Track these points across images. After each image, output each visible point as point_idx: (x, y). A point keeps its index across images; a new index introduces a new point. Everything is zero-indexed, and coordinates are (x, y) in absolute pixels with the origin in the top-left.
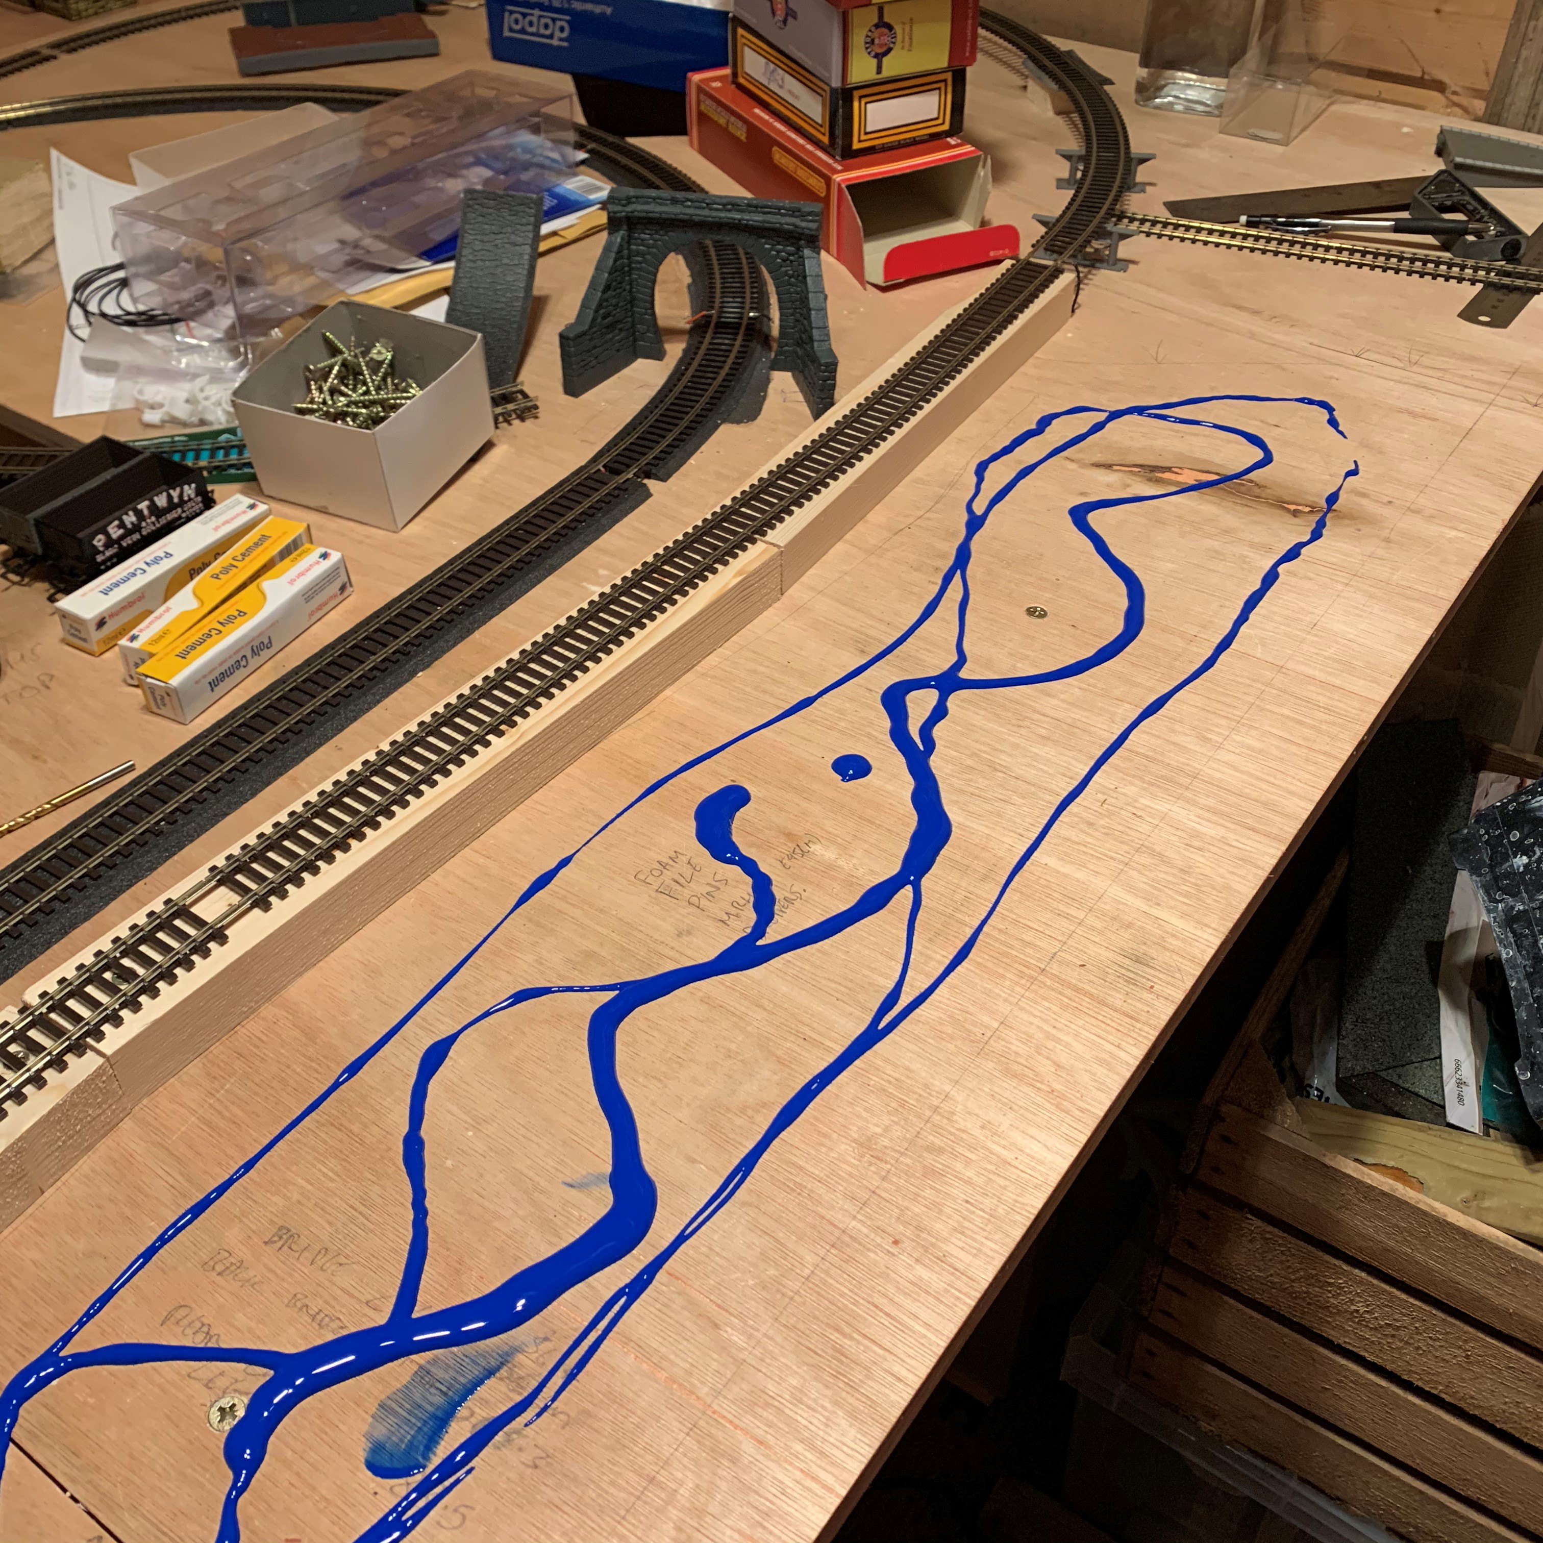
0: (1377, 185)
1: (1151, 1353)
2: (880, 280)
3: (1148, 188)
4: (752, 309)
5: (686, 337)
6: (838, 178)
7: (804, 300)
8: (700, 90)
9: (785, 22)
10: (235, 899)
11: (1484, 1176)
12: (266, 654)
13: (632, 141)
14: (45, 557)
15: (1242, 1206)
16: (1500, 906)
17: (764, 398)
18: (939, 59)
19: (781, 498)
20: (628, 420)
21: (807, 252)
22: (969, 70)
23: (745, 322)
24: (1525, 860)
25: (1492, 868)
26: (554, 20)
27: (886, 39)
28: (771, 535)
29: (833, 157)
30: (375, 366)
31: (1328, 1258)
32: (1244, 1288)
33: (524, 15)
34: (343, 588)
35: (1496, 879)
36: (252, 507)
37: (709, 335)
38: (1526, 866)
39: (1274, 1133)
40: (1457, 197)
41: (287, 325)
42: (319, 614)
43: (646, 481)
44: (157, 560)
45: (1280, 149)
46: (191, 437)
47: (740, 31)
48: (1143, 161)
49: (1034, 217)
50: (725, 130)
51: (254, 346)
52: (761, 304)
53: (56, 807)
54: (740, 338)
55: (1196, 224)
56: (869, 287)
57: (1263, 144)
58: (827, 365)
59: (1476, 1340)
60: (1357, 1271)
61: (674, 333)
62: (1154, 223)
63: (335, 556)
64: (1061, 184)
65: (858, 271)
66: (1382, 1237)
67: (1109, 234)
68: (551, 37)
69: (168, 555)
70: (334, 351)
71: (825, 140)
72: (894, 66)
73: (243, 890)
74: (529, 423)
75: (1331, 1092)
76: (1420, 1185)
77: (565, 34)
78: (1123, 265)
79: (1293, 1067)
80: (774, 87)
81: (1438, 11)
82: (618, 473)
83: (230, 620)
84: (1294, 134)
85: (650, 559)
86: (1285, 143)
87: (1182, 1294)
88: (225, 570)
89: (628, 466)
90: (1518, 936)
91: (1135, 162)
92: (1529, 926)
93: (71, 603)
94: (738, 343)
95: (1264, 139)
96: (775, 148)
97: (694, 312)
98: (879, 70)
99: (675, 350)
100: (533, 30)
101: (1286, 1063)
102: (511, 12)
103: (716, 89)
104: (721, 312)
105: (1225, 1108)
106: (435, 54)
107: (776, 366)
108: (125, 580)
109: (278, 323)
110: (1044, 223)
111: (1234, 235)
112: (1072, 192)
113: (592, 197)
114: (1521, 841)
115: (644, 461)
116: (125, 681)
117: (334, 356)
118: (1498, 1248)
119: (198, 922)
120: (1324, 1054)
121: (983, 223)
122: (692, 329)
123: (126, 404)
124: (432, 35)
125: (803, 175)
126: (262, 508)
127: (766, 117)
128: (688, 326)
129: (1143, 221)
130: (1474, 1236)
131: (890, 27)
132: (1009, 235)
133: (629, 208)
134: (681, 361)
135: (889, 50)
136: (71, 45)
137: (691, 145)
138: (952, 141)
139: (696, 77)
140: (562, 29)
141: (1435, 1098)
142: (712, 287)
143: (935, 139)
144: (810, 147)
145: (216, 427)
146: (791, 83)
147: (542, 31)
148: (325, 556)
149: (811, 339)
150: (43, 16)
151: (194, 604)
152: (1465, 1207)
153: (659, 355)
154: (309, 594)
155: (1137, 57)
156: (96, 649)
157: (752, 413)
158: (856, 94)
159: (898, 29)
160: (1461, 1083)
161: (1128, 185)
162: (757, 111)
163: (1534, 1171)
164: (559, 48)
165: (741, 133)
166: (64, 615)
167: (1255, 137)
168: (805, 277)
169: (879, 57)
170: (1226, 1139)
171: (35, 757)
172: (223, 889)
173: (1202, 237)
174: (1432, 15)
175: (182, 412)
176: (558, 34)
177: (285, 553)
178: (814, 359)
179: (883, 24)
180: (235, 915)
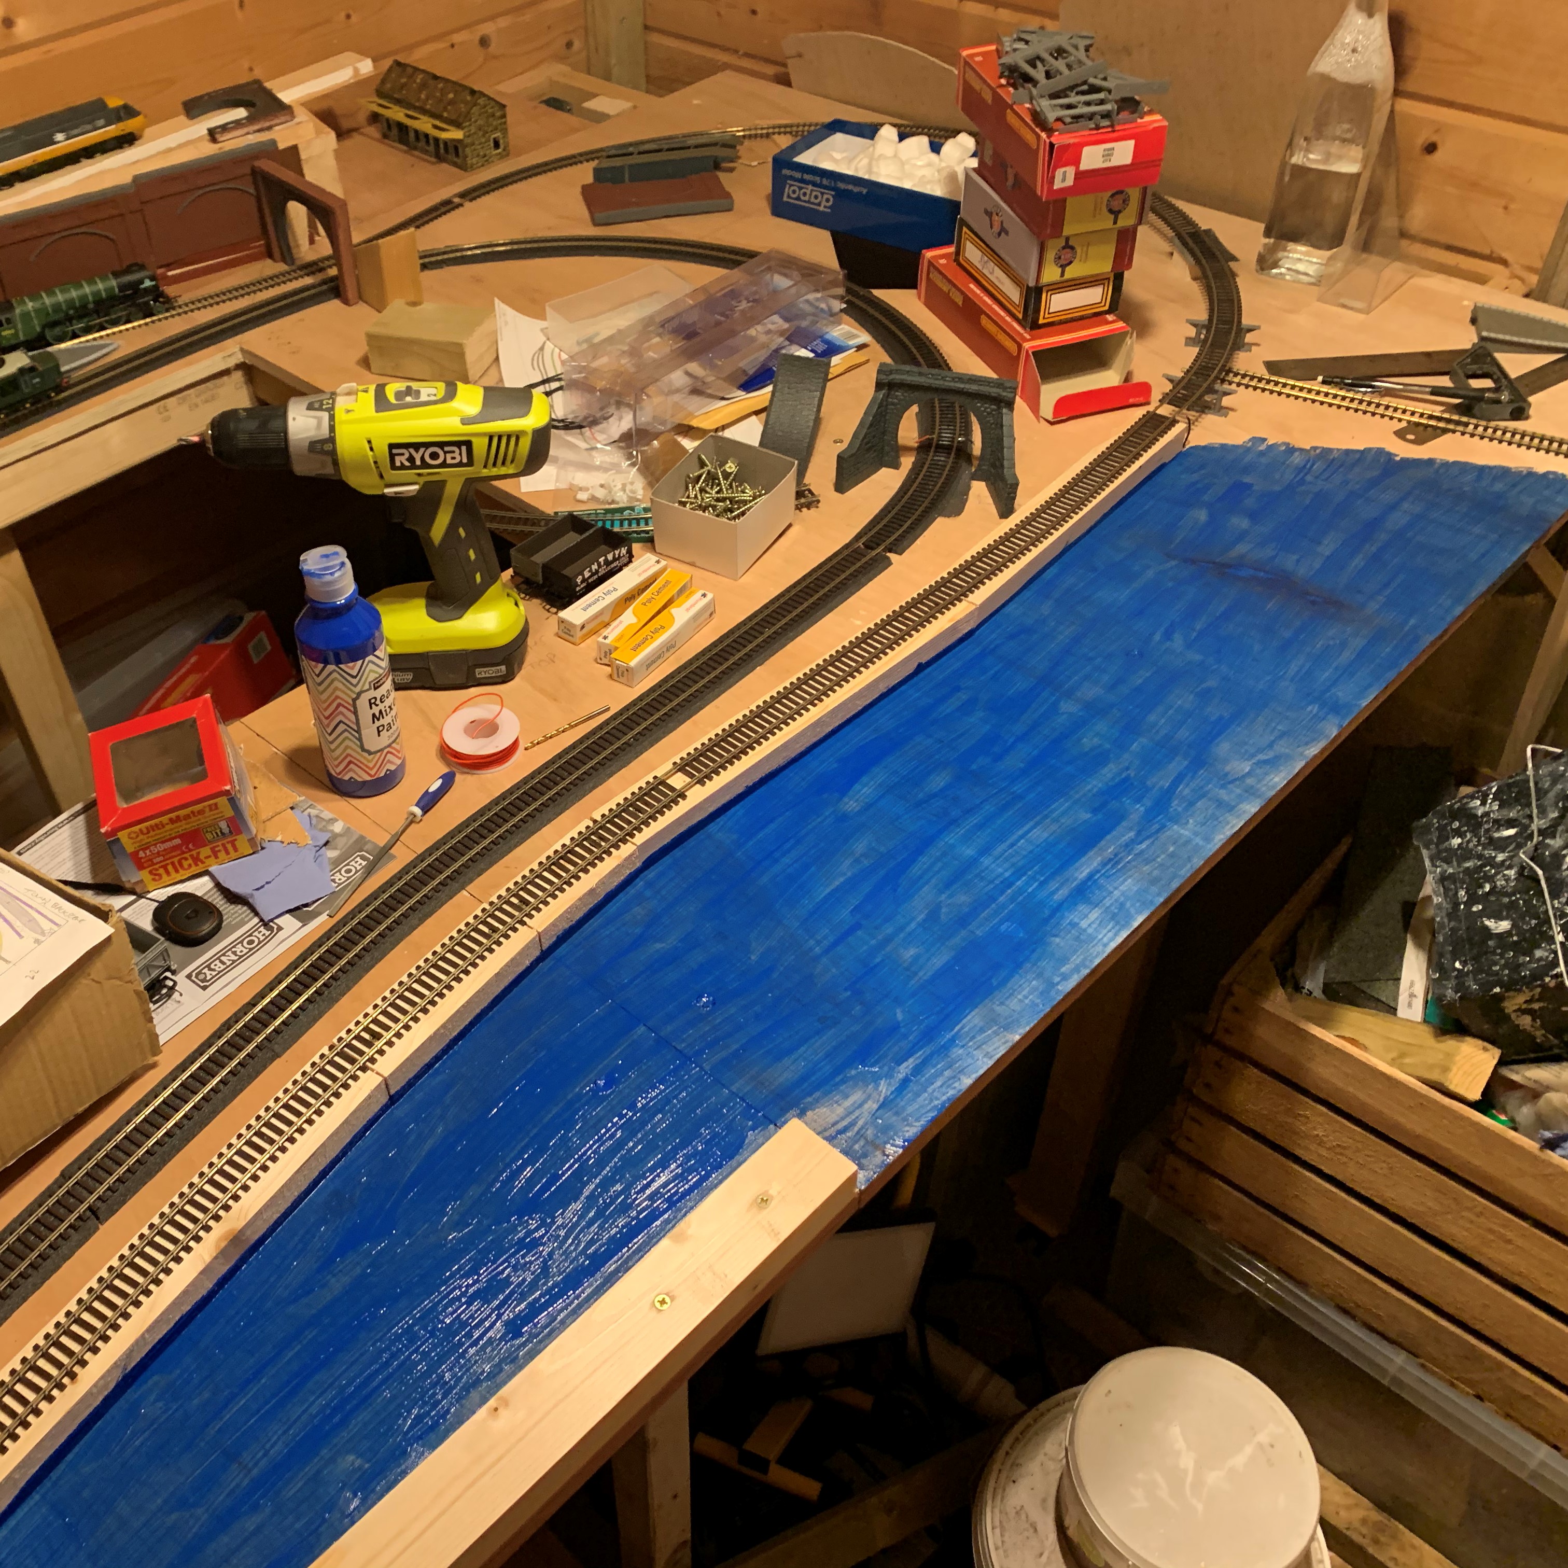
0: (1428, 355)
1: (1176, 1170)
2: (1050, 417)
3: (1254, 348)
4: (960, 436)
5: (915, 453)
6: (1026, 345)
7: (1000, 440)
8: (930, 264)
9: (999, 234)
10: (688, 780)
11: (1408, 1044)
12: (672, 651)
13: (877, 293)
14: (543, 586)
15: (1242, 1057)
16: (1439, 870)
17: (966, 500)
18: (1105, 267)
19: (979, 574)
20: (877, 511)
21: (1004, 410)
22: (1126, 274)
23: (955, 444)
24: (1459, 840)
25: (1437, 845)
26: (822, 194)
27: (1069, 256)
28: (971, 597)
29: (1024, 327)
30: (726, 475)
31: (1302, 1097)
32: (1243, 1119)
33: (800, 188)
34: (711, 615)
35: (1440, 852)
36: (658, 562)
37: (931, 454)
38: (1459, 845)
39: (1268, 1006)
40: (1487, 368)
41: (661, 438)
42: (699, 628)
43: (888, 554)
44: (609, 592)
45: (1362, 317)
46: (607, 511)
47: (965, 229)
48: (1250, 330)
49: (1164, 376)
50: (947, 296)
51: (642, 452)
52: (967, 432)
53: (572, 727)
54: (953, 455)
55: (1283, 380)
56: (1041, 420)
57: (1349, 312)
58: (1012, 485)
59: (1396, 1156)
60: (1319, 1106)
61: (907, 449)
62: (1252, 378)
63: (710, 596)
64: (1190, 341)
65: (1035, 407)
66: (1334, 1080)
67: (1216, 392)
68: (819, 204)
69: (615, 590)
70: (702, 464)
71: (1020, 316)
72: (1072, 272)
73: (691, 776)
74: (813, 510)
75: (1318, 993)
76: (1364, 1048)
77: (830, 203)
78: (1223, 411)
79: (1293, 976)
80: (985, 271)
81: (1506, 208)
82: (872, 549)
83: (656, 631)
84: (1374, 304)
85: (897, 609)
86: (1367, 311)
87: (1200, 1124)
88: (649, 601)
89: (878, 545)
90: (1446, 890)
91: (1242, 331)
92: (1454, 883)
93: (565, 614)
94: (951, 460)
95: (1351, 309)
96: (983, 316)
97: (920, 436)
98: (1062, 275)
99: (907, 462)
100: (806, 198)
101: (1289, 973)
102: (791, 185)
103: (942, 265)
104: (940, 436)
105: (1236, 988)
106: (730, 210)
107: (975, 477)
108: (594, 603)
109: (656, 436)
110: (1171, 381)
111: (1310, 391)
112: (1197, 350)
113: (851, 343)
114: (1459, 828)
115: (889, 541)
116: (596, 660)
117: (702, 467)
118: (1409, 1088)
119: (672, 789)
120: (1317, 968)
121: (1127, 380)
122: (919, 447)
123: (563, 486)
124: (728, 196)
125: (1002, 338)
126: (663, 563)
127: (978, 292)
128: (916, 445)
129: (1244, 376)
130: (1396, 1080)
131: (1072, 248)
132: (1145, 389)
133: (891, 377)
134: (911, 470)
135: (1071, 263)
136: (471, 194)
137: (919, 298)
138: (1110, 317)
139: (929, 254)
140: (828, 200)
141: (1392, 1004)
142: (934, 418)
143: (1097, 316)
144: (1008, 319)
145: (621, 505)
146: (998, 273)
147: (813, 200)
148: (704, 595)
149: (1002, 466)
150: (445, 166)
151: (634, 620)
152: (1392, 1063)
153: (896, 466)
154: (695, 617)
155: (1262, 226)
156: (578, 641)
157: (958, 511)
158: (1044, 290)
159: (1079, 250)
160: (1412, 996)
161: (1239, 346)
162: (972, 286)
163: (1439, 1042)
164: (823, 212)
165: (959, 300)
166: (562, 621)
167: (1344, 306)
168: (1002, 426)
169: (1063, 267)
170: (1236, 1009)
171: (555, 700)
172: (679, 774)
173: (1287, 390)
174: (1501, 210)
175: (600, 494)
176: (824, 203)
177: (681, 591)
178: (1002, 478)
179: (1068, 246)
180: (689, 786)
